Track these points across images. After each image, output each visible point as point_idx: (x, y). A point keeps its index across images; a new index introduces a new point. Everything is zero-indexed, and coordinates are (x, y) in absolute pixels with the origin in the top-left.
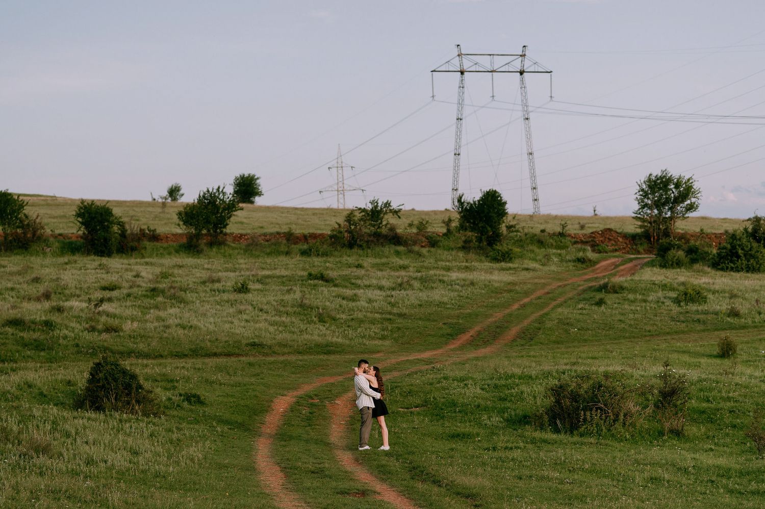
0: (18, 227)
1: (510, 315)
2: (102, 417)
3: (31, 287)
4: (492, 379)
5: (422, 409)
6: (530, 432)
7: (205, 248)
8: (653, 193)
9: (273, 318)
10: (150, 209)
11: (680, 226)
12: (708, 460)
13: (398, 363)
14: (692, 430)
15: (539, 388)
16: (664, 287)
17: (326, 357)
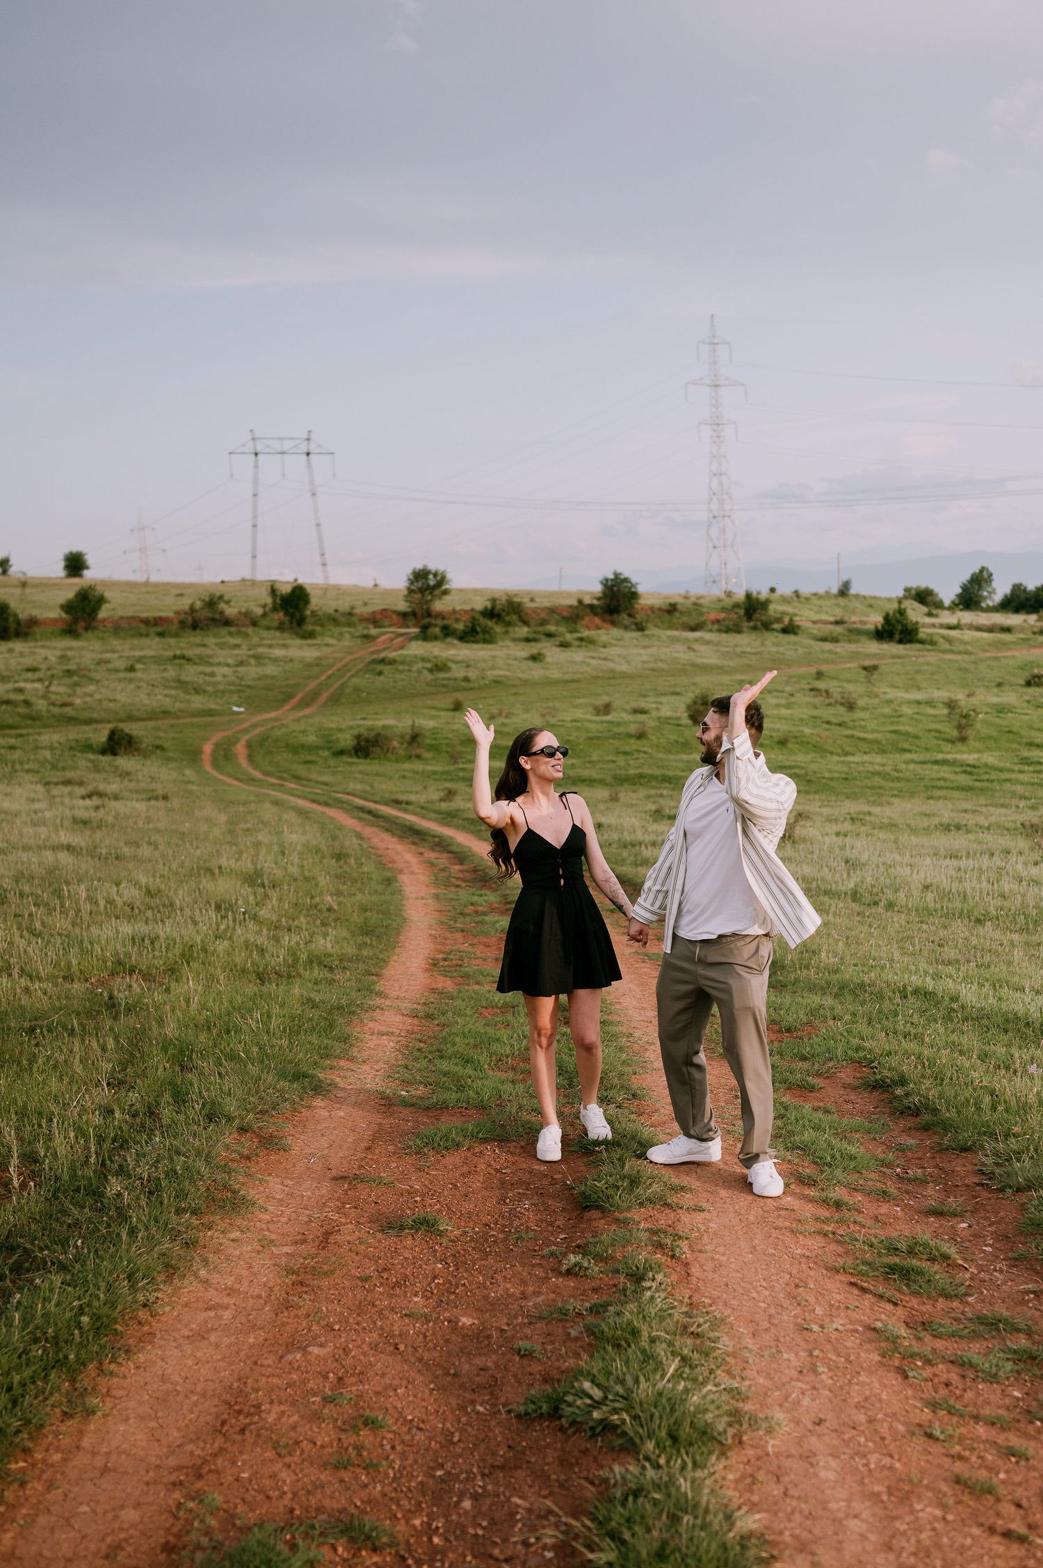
1: (321, 684)
4: (320, 731)
6: (346, 759)
7: (83, 632)
8: (417, 582)
9: (164, 692)
11: (439, 606)
12: (430, 768)
15: (347, 736)
16: (423, 659)
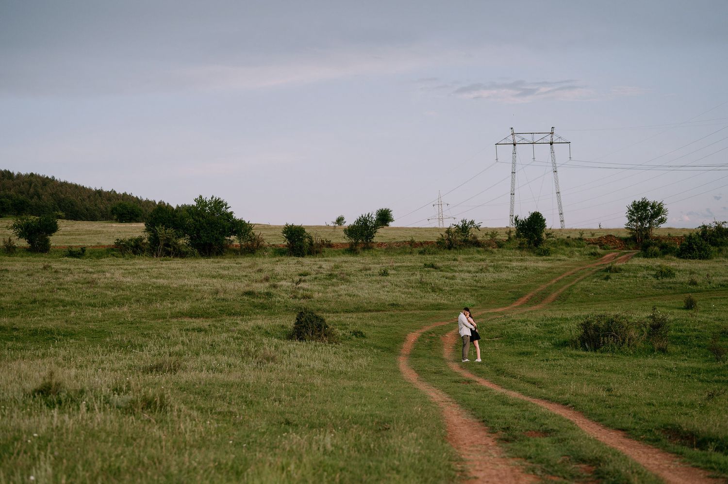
0: (248, 240)
1: (551, 286)
2: (304, 343)
3: (256, 275)
4: (543, 321)
5: (500, 339)
6: (569, 350)
7: (360, 251)
8: (637, 212)
9: (404, 290)
10: (326, 230)
11: (655, 233)
12: (685, 364)
13: (483, 315)
14: (672, 348)
15: (573, 325)
16: (647, 268)
17: (437, 311)
